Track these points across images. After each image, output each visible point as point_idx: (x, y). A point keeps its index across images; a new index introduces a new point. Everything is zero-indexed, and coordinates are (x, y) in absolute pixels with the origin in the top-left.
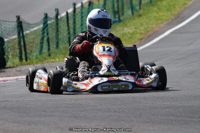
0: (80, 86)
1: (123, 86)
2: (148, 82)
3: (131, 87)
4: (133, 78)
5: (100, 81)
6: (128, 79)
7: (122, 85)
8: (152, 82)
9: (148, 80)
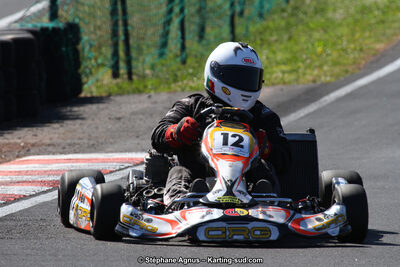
0: (160, 225)
1: (258, 233)
2: (317, 223)
3: (275, 235)
4: (283, 213)
5: (203, 217)
6: (270, 216)
7: (255, 229)
8: (328, 225)
9: (319, 220)
